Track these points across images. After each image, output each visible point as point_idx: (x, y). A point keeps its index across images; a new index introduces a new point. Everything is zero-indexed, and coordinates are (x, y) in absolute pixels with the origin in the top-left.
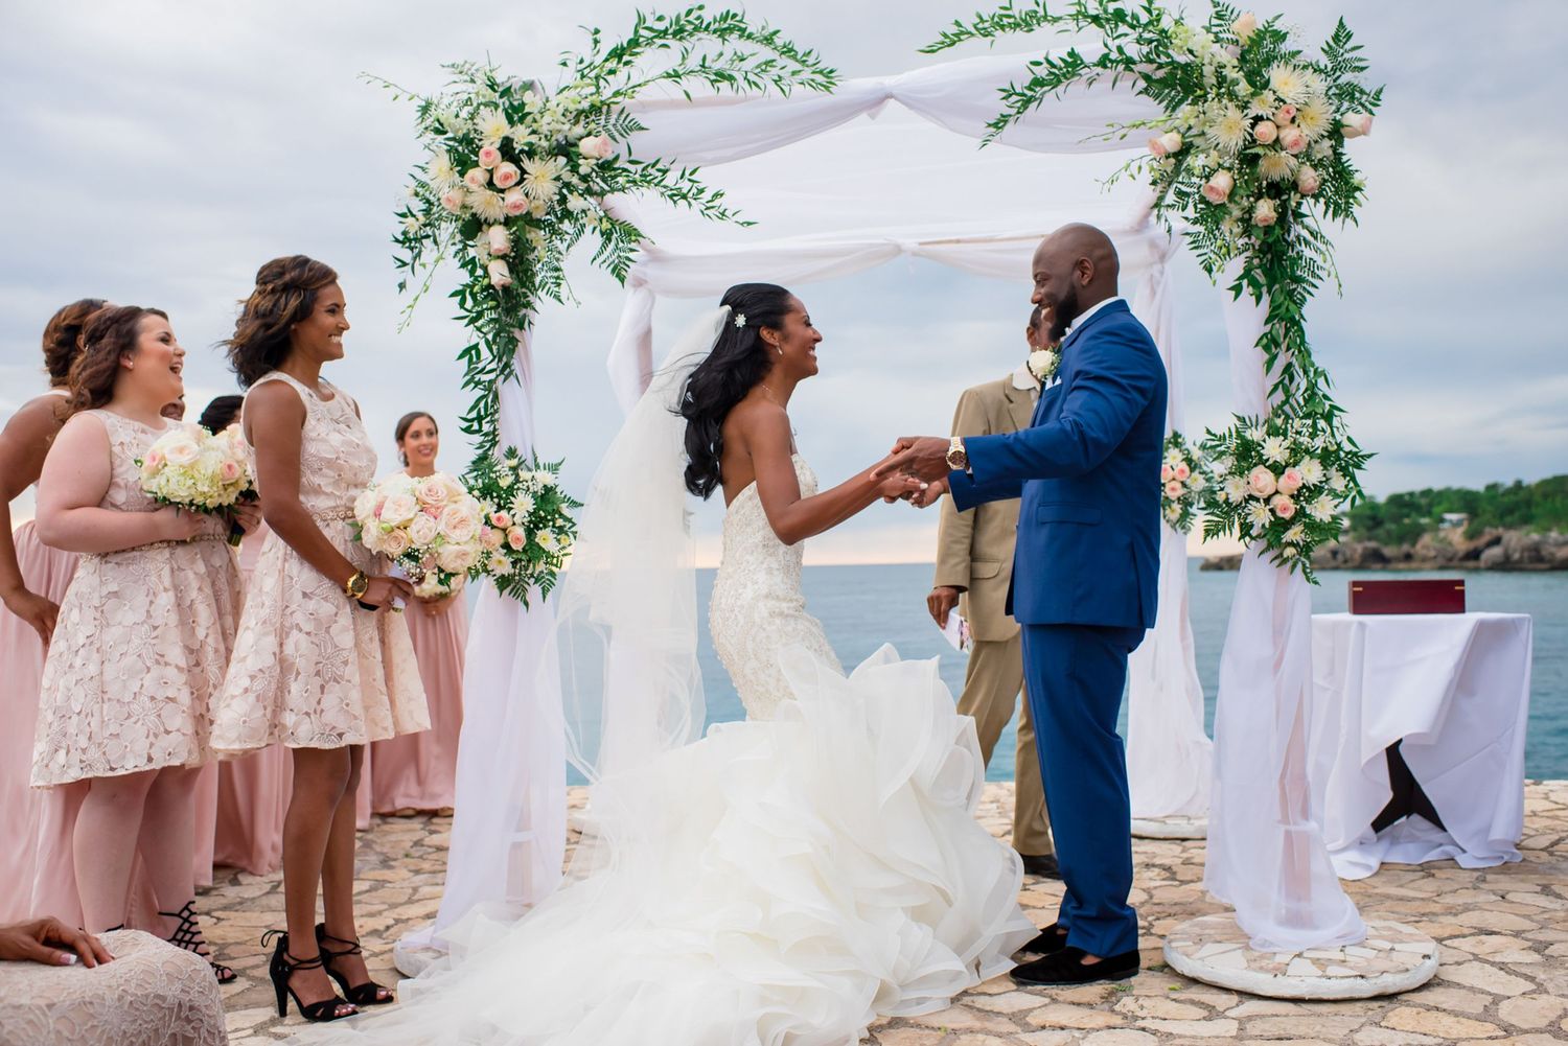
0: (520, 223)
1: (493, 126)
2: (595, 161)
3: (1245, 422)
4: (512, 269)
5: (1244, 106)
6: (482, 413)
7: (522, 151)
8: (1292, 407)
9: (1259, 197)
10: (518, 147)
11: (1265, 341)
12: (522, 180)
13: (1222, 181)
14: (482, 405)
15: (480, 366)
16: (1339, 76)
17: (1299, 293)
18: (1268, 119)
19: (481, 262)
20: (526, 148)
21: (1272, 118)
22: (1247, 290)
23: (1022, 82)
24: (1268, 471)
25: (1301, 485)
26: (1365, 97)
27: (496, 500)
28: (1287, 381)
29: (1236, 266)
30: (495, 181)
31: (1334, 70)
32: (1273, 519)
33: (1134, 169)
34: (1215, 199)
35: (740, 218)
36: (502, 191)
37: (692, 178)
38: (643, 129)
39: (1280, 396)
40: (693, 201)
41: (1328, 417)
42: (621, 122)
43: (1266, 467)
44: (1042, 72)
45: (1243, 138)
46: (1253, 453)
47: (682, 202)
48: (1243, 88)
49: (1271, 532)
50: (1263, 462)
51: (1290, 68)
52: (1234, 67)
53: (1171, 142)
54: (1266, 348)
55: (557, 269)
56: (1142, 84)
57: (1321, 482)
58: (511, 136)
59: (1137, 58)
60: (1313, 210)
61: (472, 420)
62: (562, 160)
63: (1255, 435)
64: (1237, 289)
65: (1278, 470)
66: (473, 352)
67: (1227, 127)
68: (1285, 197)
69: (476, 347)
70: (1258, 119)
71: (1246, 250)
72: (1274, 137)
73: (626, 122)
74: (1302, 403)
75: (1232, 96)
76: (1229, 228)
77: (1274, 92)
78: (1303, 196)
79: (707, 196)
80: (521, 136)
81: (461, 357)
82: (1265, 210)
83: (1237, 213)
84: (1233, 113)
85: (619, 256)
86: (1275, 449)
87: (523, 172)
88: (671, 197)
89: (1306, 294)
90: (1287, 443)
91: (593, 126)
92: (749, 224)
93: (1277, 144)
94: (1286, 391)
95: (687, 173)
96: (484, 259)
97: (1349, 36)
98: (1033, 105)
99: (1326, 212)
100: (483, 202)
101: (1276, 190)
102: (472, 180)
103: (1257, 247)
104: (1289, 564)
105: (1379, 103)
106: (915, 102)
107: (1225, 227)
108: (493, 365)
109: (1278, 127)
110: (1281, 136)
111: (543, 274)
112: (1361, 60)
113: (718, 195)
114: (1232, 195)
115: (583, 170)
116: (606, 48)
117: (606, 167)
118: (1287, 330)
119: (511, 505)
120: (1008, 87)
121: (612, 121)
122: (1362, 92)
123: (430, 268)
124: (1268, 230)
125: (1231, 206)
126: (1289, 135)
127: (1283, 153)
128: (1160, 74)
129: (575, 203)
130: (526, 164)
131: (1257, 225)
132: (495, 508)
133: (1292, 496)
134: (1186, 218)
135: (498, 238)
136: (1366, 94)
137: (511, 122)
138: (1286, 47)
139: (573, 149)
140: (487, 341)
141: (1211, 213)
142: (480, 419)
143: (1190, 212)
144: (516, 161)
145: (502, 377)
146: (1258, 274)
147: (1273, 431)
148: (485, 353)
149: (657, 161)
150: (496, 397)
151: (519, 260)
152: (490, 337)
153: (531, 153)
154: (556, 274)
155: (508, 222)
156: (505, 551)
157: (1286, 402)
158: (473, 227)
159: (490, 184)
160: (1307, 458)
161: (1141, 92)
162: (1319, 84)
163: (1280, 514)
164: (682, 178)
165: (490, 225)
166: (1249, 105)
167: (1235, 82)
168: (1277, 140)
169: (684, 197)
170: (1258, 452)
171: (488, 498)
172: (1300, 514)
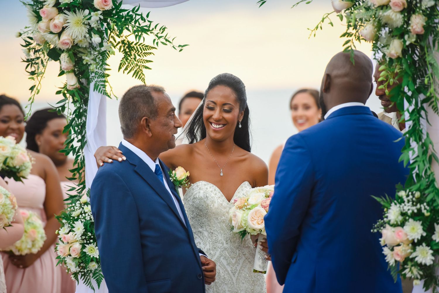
43: (390, 225)
50: (388, 222)
55: (105, 76)
62: (87, 12)
102: (43, 27)
111: (96, 80)
119: (73, 229)
127: (390, 12)
142: (78, 170)
151: (81, 73)
156: (71, 257)
163: (396, 258)
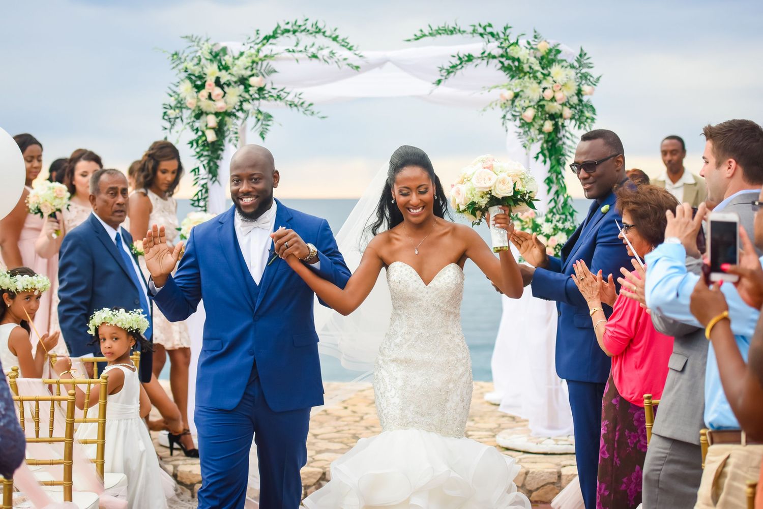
0: (222, 115)
1: (212, 71)
2: (256, 88)
3: (537, 214)
4: (217, 134)
5: (540, 83)
6: (200, 198)
7: (224, 83)
8: (556, 209)
9: (546, 120)
10: (222, 81)
11: (547, 181)
12: (224, 96)
13: (530, 114)
14: (200, 194)
15: (201, 177)
16: (581, 70)
17: (563, 160)
19: (202, 130)
20: (226, 82)
21: (551, 88)
22: (541, 157)
23: (447, 66)
24: (544, 237)
25: (557, 244)
26: (592, 79)
28: (556, 198)
29: (536, 147)
30: (213, 97)
31: (580, 67)
33: (494, 105)
34: (527, 120)
35: (321, 115)
36: (214, 101)
37: (300, 96)
38: (276, 72)
39: (553, 204)
40: (300, 108)
41: (572, 215)
42: (267, 69)
43: (543, 235)
44: (456, 61)
45: (539, 96)
46: (538, 230)
47: (295, 109)
48: (540, 75)
50: (542, 233)
51: (560, 66)
52: (537, 65)
53: (509, 94)
54: (548, 184)
55: (236, 133)
56: (500, 65)
58: (220, 76)
59: (497, 55)
60: (569, 124)
61: (195, 201)
62: (242, 87)
64: (537, 158)
65: (548, 237)
66: (197, 170)
67: (533, 91)
68: (557, 120)
69: (198, 168)
70: (545, 89)
71: (541, 140)
72: (552, 96)
73: (270, 69)
74: (561, 208)
75: (535, 78)
76: (534, 132)
77: (552, 77)
78: (565, 119)
79: (305, 105)
80: (225, 77)
82: (548, 126)
83: (537, 126)
84: (535, 85)
85: (263, 128)
86: (547, 228)
87: (225, 93)
88: (290, 105)
90: (552, 226)
91: (254, 71)
92: (323, 117)
93: (553, 99)
94: (556, 202)
95: (297, 95)
96: (204, 128)
97: (585, 54)
98: (452, 74)
99: (575, 125)
100: (205, 105)
101: (553, 117)
102: (202, 96)
103: (545, 140)
105: (598, 82)
106: (401, 65)
107: (532, 130)
108: (206, 176)
109: (554, 91)
110: (555, 96)
111: (230, 135)
112: (591, 63)
113: (311, 105)
114: (534, 118)
115: (251, 93)
116: (262, 36)
117: (261, 90)
118: (557, 176)
120: (441, 66)
121: (263, 68)
122: (591, 76)
123: (179, 132)
124: (549, 134)
125: (534, 123)
126: (559, 96)
127: (556, 103)
128: (507, 63)
129: (246, 106)
130: (226, 89)
131: (545, 132)
134: (516, 126)
135: (212, 121)
136: (593, 77)
137: (220, 70)
138: (559, 57)
139: (247, 82)
140: (203, 165)
141: (526, 125)
142: (198, 200)
143: (518, 123)
144: (222, 88)
145: (211, 182)
146: (546, 152)
147: (548, 221)
148: (202, 170)
149: (284, 89)
150: (207, 191)
151: (220, 130)
152: (205, 162)
153: (229, 85)
154: (236, 135)
155: (217, 114)
157: (555, 207)
158: (199, 114)
159: (210, 97)
160: (560, 232)
161: (499, 69)
162: (572, 73)
164: (295, 97)
165: (207, 114)
166: (542, 82)
167: (537, 71)
168: (554, 97)
169: (296, 106)
170: (540, 229)
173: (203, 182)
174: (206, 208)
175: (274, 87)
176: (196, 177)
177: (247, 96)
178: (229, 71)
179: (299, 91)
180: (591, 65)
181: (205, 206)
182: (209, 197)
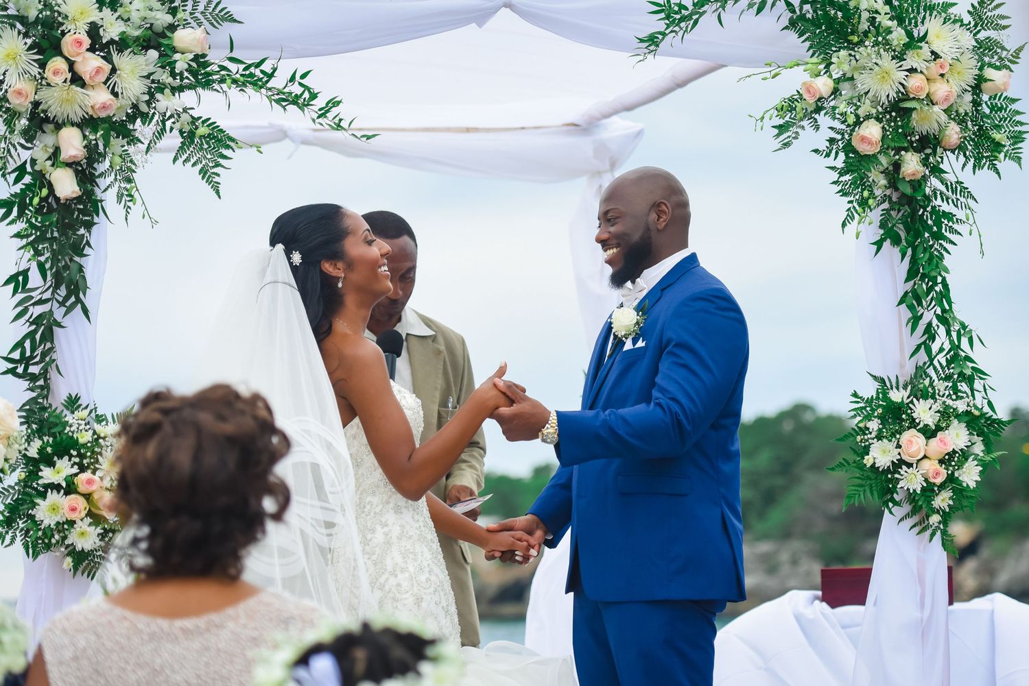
0: (100, 127)
2: (191, 56)
3: (885, 383)
4: (80, 181)
5: (899, 57)
6: (28, 354)
7: (112, 42)
8: (935, 368)
9: (909, 150)
10: (106, 36)
11: (907, 299)
12: (111, 77)
13: (872, 130)
14: (28, 342)
15: (35, 295)
16: (979, 31)
17: (936, 249)
18: (921, 72)
19: (37, 169)
20: (117, 39)
21: (925, 71)
24: (920, 435)
25: (949, 450)
26: (1005, 53)
27: (77, 460)
28: (929, 342)
29: (875, 218)
30: (82, 77)
31: (976, 25)
32: (925, 485)
34: (865, 149)
36: (87, 87)
37: (303, 81)
38: (235, 21)
39: (922, 357)
41: (970, 381)
42: (211, 9)
43: (918, 431)
45: (895, 89)
46: (904, 416)
48: (898, 36)
49: (923, 498)
50: (913, 424)
51: (942, 19)
52: (886, 14)
53: (822, 86)
54: (910, 306)
55: (129, 180)
57: (967, 447)
58: (100, 23)
60: (953, 165)
61: (19, 361)
62: (153, 54)
63: (897, 396)
64: (879, 245)
65: (929, 433)
66: (21, 278)
67: (881, 77)
68: (928, 151)
69: (25, 273)
70: (912, 70)
71: (884, 201)
72: (927, 91)
73: (217, 11)
74: (944, 364)
75: (888, 45)
76: (876, 179)
77: (931, 46)
78: (945, 150)
79: (319, 102)
80: (111, 24)
81: (7, 283)
83: (885, 164)
84: (887, 61)
86: (925, 412)
87: (113, 68)
88: (279, 102)
89: (944, 253)
90: (937, 407)
93: (928, 99)
94: (929, 351)
95: (298, 77)
96: (44, 164)
100: (60, 99)
101: (928, 144)
102: (53, 71)
103: (894, 199)
104: (929, 532)
105: (1017, 60)
108: (47, 295)
109: (927, 79)
110: (932, 91)
112: (1003, 17)
113: (332, 103)
114: (882, 147)
115: (180, 66)
119: (97, 466)
121: (201, 8)
122: (1003, 48)
124: (914, 184)
125: (880, 157)
126: (941, 90)
127: (936, 108)
129: (163, 102)
130: (115, 58)
131: (904, 178)
132: (75, 470)
133: (941, 462)
134: (833, 167)
135: (72, 143)
136: (1006, 50)
137: (100, 6)
139: (165, 42)
140: (41, 266)
141: (857, 163)
142: (27, 360)
143: (840, 160)
145: (63, 309)
146: (899, 229)
147: (920, 394)
148: (35, 279)
149: (263, 61)
151: (88, 171)
152: (45, 257)
153: (122, 44)
154: (128, 186)
155: (88, 123)
156: (92, 521)
157: (930, 363)
159: (74, 76)
160: (956, 421)
161: (786, 28)
162: (967, 40)
163: (932, 480)
164: (291, 81)
165: (58, 127)
166: (905, 57)
167: (889, 31)
168: (929, 95)
170: (908, 415)
171: (66, 458)
172: (951, 479)
173: (37, 310)
174: (46, 380)
175: (233, 55)
176: (20, 296)
177: (165, 77)
178: (120, 11)
179: (302, 65)
180: (1003, 22)
181: (44, 374)
182: (57, 348)
